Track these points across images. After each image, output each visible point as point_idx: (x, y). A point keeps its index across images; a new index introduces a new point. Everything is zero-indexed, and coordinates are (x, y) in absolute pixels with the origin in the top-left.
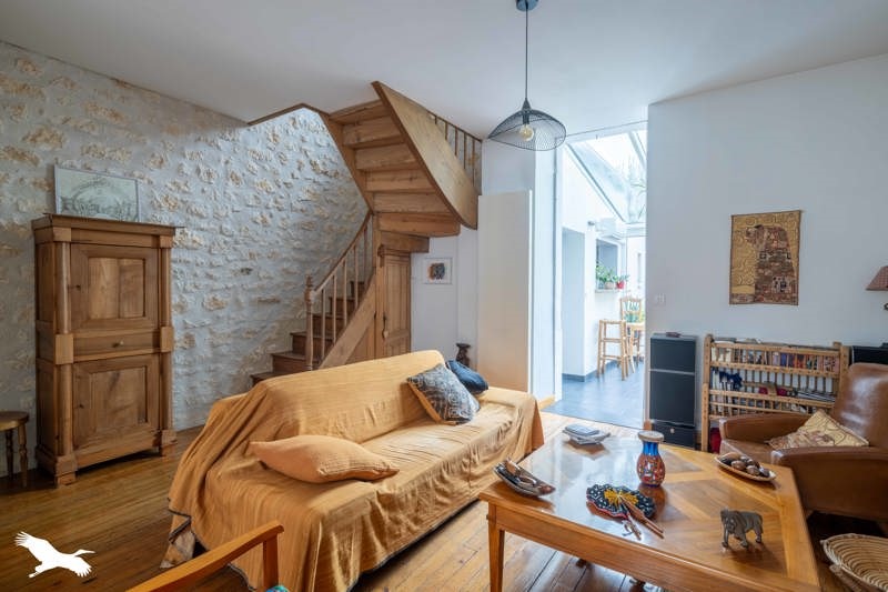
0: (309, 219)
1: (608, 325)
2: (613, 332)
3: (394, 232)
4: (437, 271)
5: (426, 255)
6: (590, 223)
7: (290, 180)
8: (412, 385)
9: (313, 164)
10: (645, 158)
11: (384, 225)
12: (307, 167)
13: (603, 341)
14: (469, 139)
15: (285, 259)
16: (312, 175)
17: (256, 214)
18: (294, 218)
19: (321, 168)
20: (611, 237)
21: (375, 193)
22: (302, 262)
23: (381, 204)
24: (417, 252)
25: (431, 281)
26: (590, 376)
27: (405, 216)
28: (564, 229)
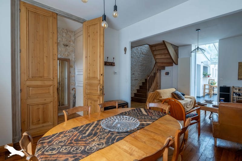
0: (142, 64)
1: (206, 85)
2: (207, 87)
3: (160, 66)
4: (167, 74)
5: (164, 70)
6: (202, 62)
7: (139, 57)
8: (173, 93)
9: (142, 53)
10: (217, 49)
11: (158, 65)
12: (142, 54)
13: (205, 89)
14: (177, 47)
15: (138, 72)
16: (142, 55)
17: (135, 64)
18: (140, 64)
19: (144, 54)
20: (207, 65)
21: (157, 59)
22: (141, 72)
23: (157, 61)
24: (163, 69)
25: (165, 75)
26: (201, 97)
27: (162, 63)
28: (197, 64)
